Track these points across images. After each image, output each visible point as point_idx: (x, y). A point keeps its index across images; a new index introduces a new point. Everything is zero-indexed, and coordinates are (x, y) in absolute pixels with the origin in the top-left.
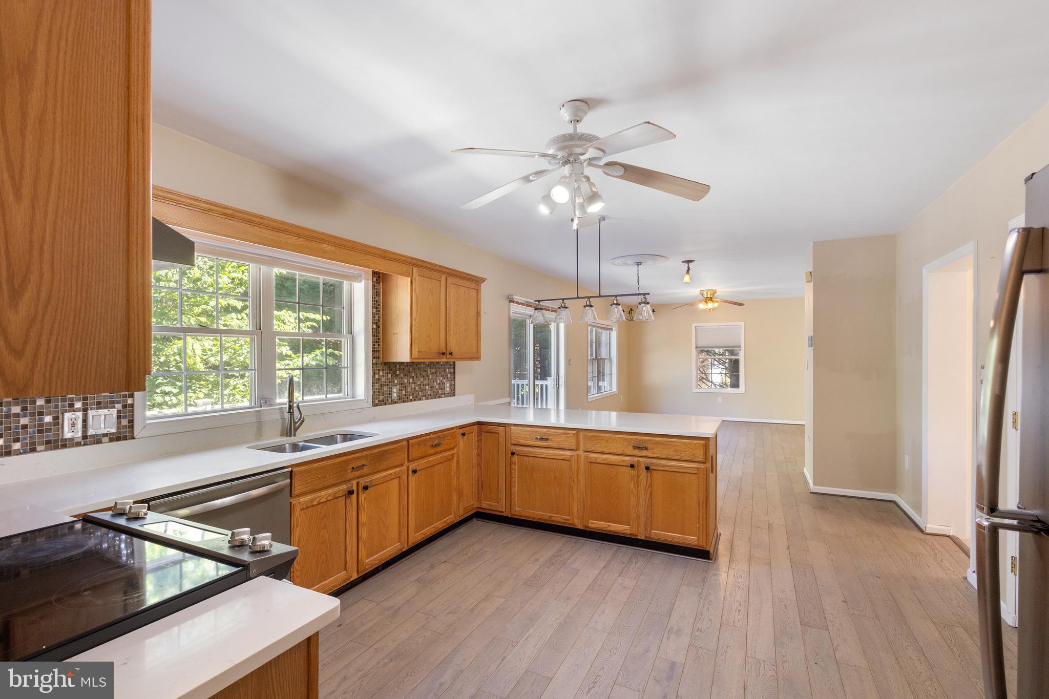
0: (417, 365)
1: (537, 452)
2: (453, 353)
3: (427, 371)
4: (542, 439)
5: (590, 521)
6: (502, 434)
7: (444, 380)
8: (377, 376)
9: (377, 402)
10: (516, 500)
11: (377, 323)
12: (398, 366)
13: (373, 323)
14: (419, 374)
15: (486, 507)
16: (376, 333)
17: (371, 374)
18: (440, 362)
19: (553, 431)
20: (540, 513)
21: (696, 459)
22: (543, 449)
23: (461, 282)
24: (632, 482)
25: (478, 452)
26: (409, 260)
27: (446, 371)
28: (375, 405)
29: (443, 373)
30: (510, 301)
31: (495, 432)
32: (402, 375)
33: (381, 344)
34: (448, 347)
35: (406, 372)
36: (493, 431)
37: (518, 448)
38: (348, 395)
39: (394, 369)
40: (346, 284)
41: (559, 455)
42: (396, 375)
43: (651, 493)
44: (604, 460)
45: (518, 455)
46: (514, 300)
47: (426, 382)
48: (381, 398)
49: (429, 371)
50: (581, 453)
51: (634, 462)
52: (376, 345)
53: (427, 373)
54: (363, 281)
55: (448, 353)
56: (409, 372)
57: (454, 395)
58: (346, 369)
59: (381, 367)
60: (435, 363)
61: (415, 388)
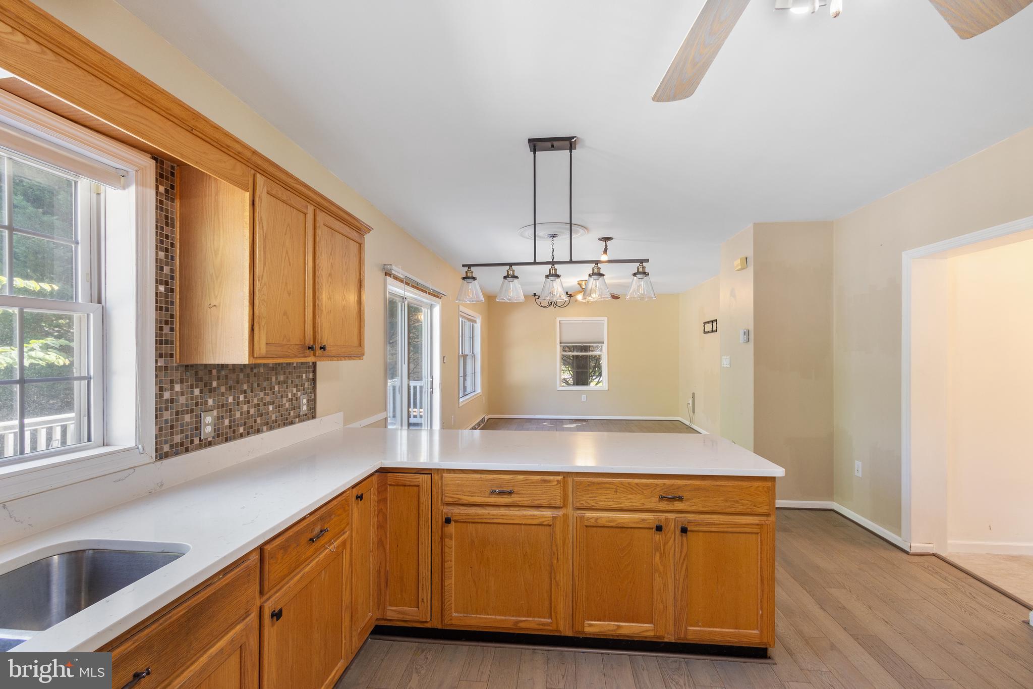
0: (252, 368)
1: (494, 515)
2: (327, 348)
3: (271, 378)
4: (502, 493)
5: (587, 622)
6: (426, 487)
7: (299, 393)
8: (167, 395)
9: (166, 448)
10: (453, 599)
11: (167, 283)
12: (214, 372)
13: (158, 282)
14: (255, 385)
15: (395, 616)
16: (163, 305)
17: (152, 390)
18: (293, 363)
19: (521, 477)
20: (497, 617)
21: (758, 510)
22: (502, 509)
23: (337, 225)
24: (658, 554)
25: (378, 521)
26: (248, 154)
27: (300, 377)
28: (161, 456)
29: (297, 381)
30: (386, 274)
31: (412, 484)
32: (223, 389)
33: (177, 326)
34: (319, 337)
35: (231, 383)
36: (408, 483)
37: (456, 510)
38: (89, 440)
39: (206, 378)
40: (84, 186)
41: (533, 517)
42: (211, 390)
43: (687, 569)
44: (610, 521)
45: (456, 521)
46: (393, 272)
47: (268, 399)
48: (177, 439)
49: (274, 379)
50: (570, 511)
51: (659, 521)
52: (166, 329)
53: (271, 383)
54: (132, 189)
55: (318, 348)
56: (238, 383)
57: (314, 417)
58: (84, 383)
59: (177, 376)
60: (285, 365)
61: (248, 412)
